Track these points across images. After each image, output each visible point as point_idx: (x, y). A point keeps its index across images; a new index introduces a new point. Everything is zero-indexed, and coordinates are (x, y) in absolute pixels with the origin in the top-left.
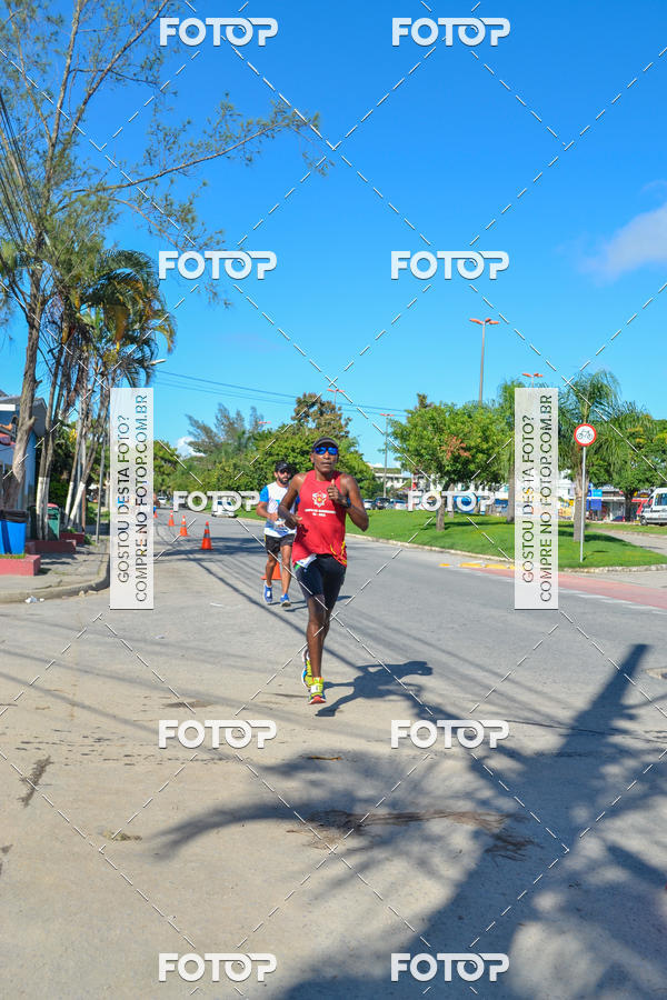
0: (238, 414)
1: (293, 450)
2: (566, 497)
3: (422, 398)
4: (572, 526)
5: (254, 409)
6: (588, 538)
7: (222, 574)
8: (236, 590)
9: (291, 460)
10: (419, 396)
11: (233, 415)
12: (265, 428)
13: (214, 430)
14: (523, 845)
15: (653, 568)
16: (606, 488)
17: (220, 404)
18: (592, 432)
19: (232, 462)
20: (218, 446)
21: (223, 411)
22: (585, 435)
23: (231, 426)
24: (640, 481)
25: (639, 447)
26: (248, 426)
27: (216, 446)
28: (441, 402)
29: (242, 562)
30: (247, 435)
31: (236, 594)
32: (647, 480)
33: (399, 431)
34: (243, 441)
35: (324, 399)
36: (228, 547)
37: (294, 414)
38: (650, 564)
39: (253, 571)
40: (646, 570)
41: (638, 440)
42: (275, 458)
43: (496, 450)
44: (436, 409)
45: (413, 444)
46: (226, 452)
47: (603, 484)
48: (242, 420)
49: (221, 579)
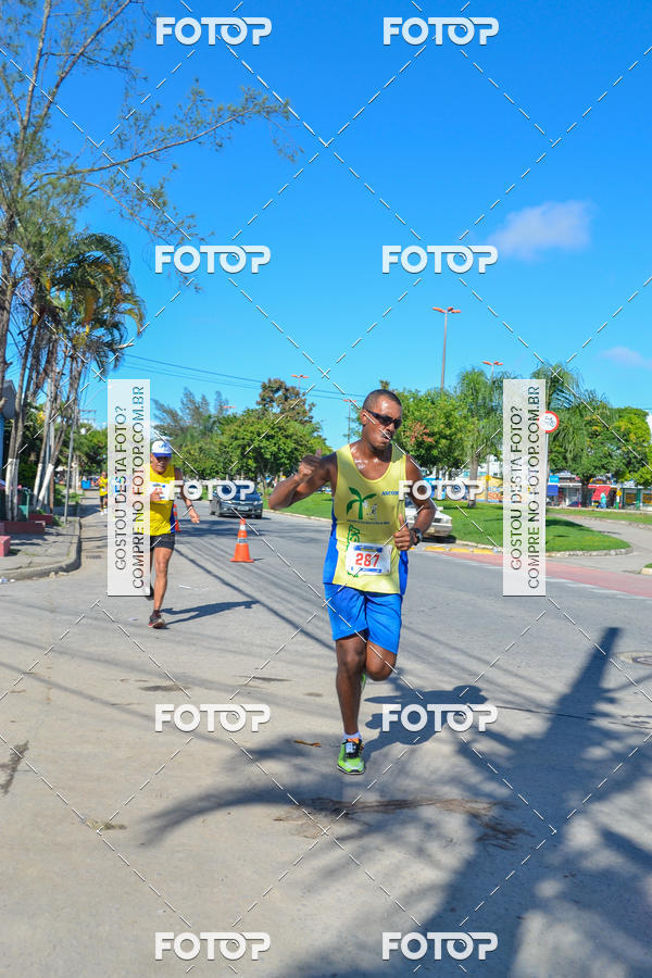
0: (204, 398)
1: (259, 435)
5: (219, 394)
6: (550, 523)
7: (192, 556)
8: (209, 572)
9: (256, 444)
10: (382, 382)
11: (198, 399)
12: (230, 412)
13: (180, 414)
14: (513, 833)
15: (613, 552)
16: (562, 475)
17: (186, 389)
18: (555, 419)
19: (197, 446)
20: (183, 430)
21: (189, 395)
22: (548, 422)
23: (197, 411)
24: (596, 467)
25: (594, 435)
26: (213, 410)
27: (182, 429)
28: (405, 389)
29: (212, 545)
30: (212, 420)
31: (207, 575)
32: (603, 467)
34: (209, 425)
35: (289, 384)
36: (196, 530)
37: (259, 399)
38: (609, 548)
39: (222, 553)
40: (606, 555)
41: (594, 428)
42: (240, 442)
43: (459, 436)
46: (192, 436)
47: (560, 470)
48: (207, 404)
49: (192, 561)
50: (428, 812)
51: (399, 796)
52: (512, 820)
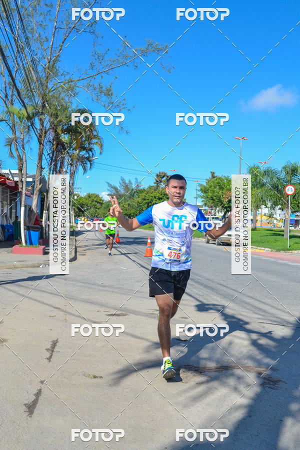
0: (130, 181)
1: (155, 198)
2: (279, 218)
3: (213, 174)
4: (283, 231)
5: (136, 179)
6: (291, 237)
8: (134, 261)
10: (211, 172)
11: (127, 182)
12: (142, 188)
13: (119, 188)
14: (277, 382)
16: (297, 214)
17: (121, 177)
18: (293, 189)
19: (127, 203)
21: (123, 180)
22: (290, 190)
23: (127, 187)
26: (134, 187)
27: (120, 195)
28: (222, 175)
29: (135, 249)
30: (134, 191)
31: (134, 263)
33: (203, 189)
34: (132, 193)
35: (168, 174)
36: (128, 242)
37: (155, 181)
39: (140, 253)
42: (147, 201)
44: (220, 178)
45: (210, 194)
46: (125, 198)
47: (295, 212)
48: (132, 184)
49: (127, 256)
50: (238, 372)
51: (225, 364)
52: (277, 376)
